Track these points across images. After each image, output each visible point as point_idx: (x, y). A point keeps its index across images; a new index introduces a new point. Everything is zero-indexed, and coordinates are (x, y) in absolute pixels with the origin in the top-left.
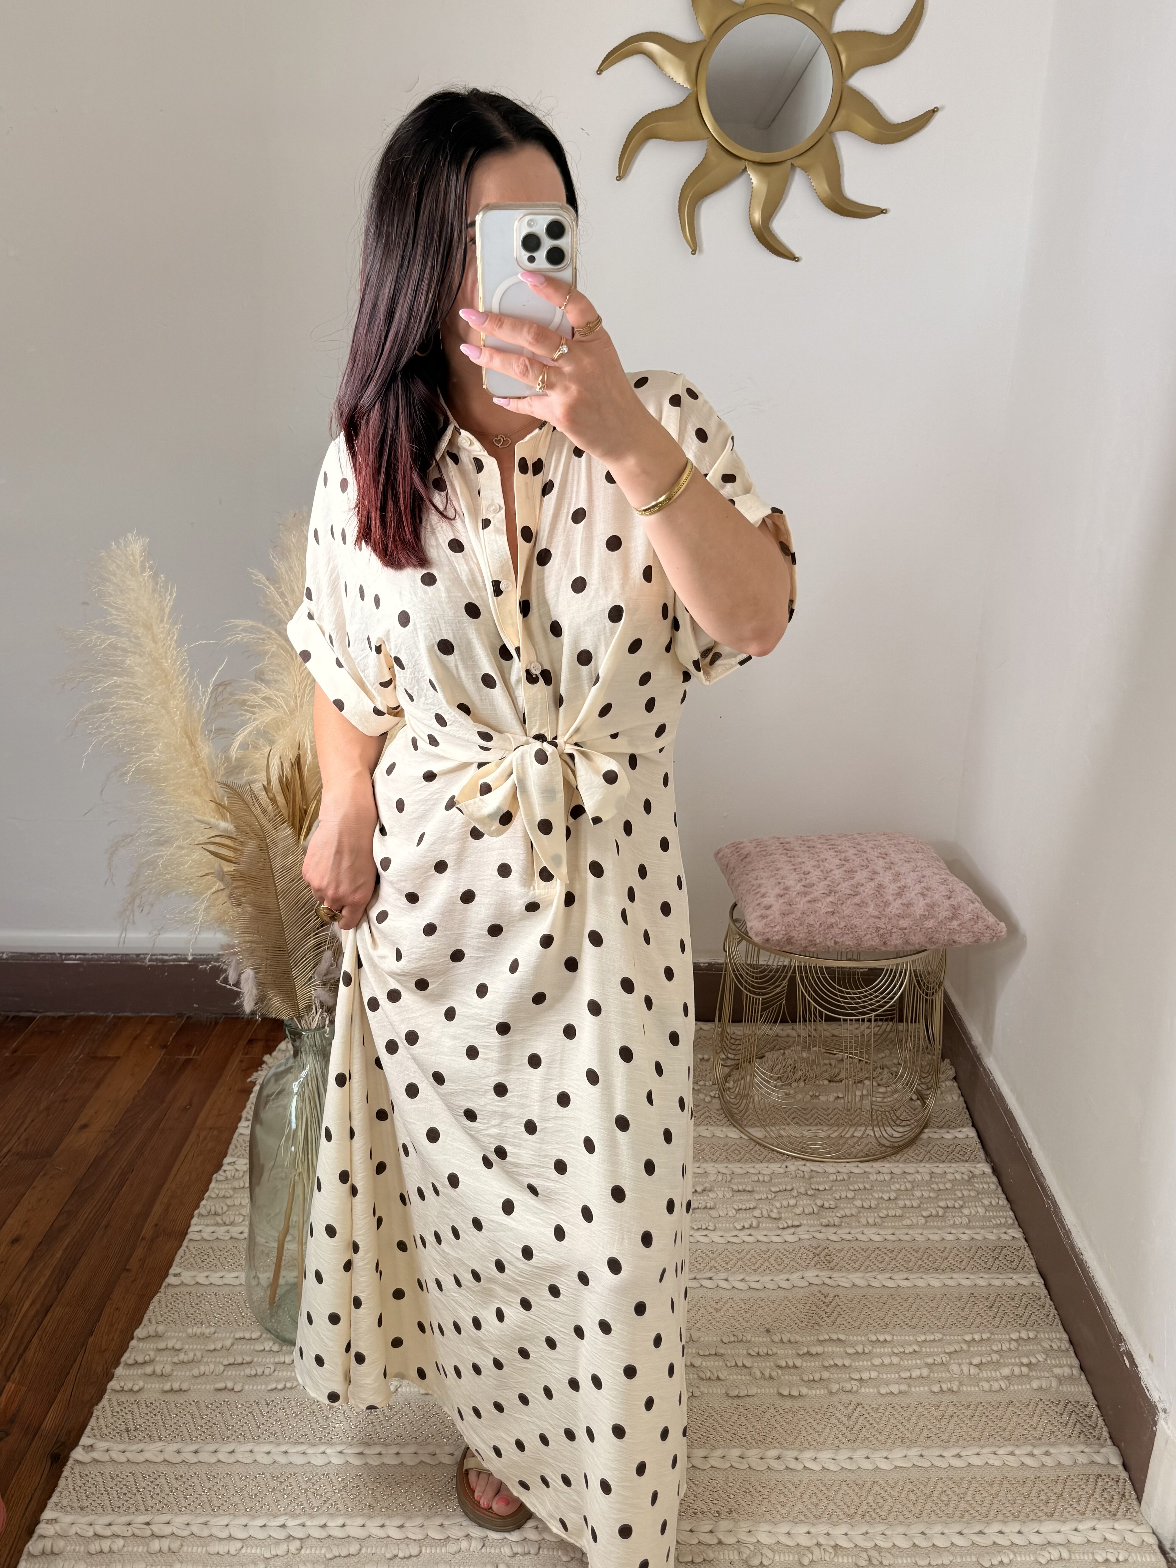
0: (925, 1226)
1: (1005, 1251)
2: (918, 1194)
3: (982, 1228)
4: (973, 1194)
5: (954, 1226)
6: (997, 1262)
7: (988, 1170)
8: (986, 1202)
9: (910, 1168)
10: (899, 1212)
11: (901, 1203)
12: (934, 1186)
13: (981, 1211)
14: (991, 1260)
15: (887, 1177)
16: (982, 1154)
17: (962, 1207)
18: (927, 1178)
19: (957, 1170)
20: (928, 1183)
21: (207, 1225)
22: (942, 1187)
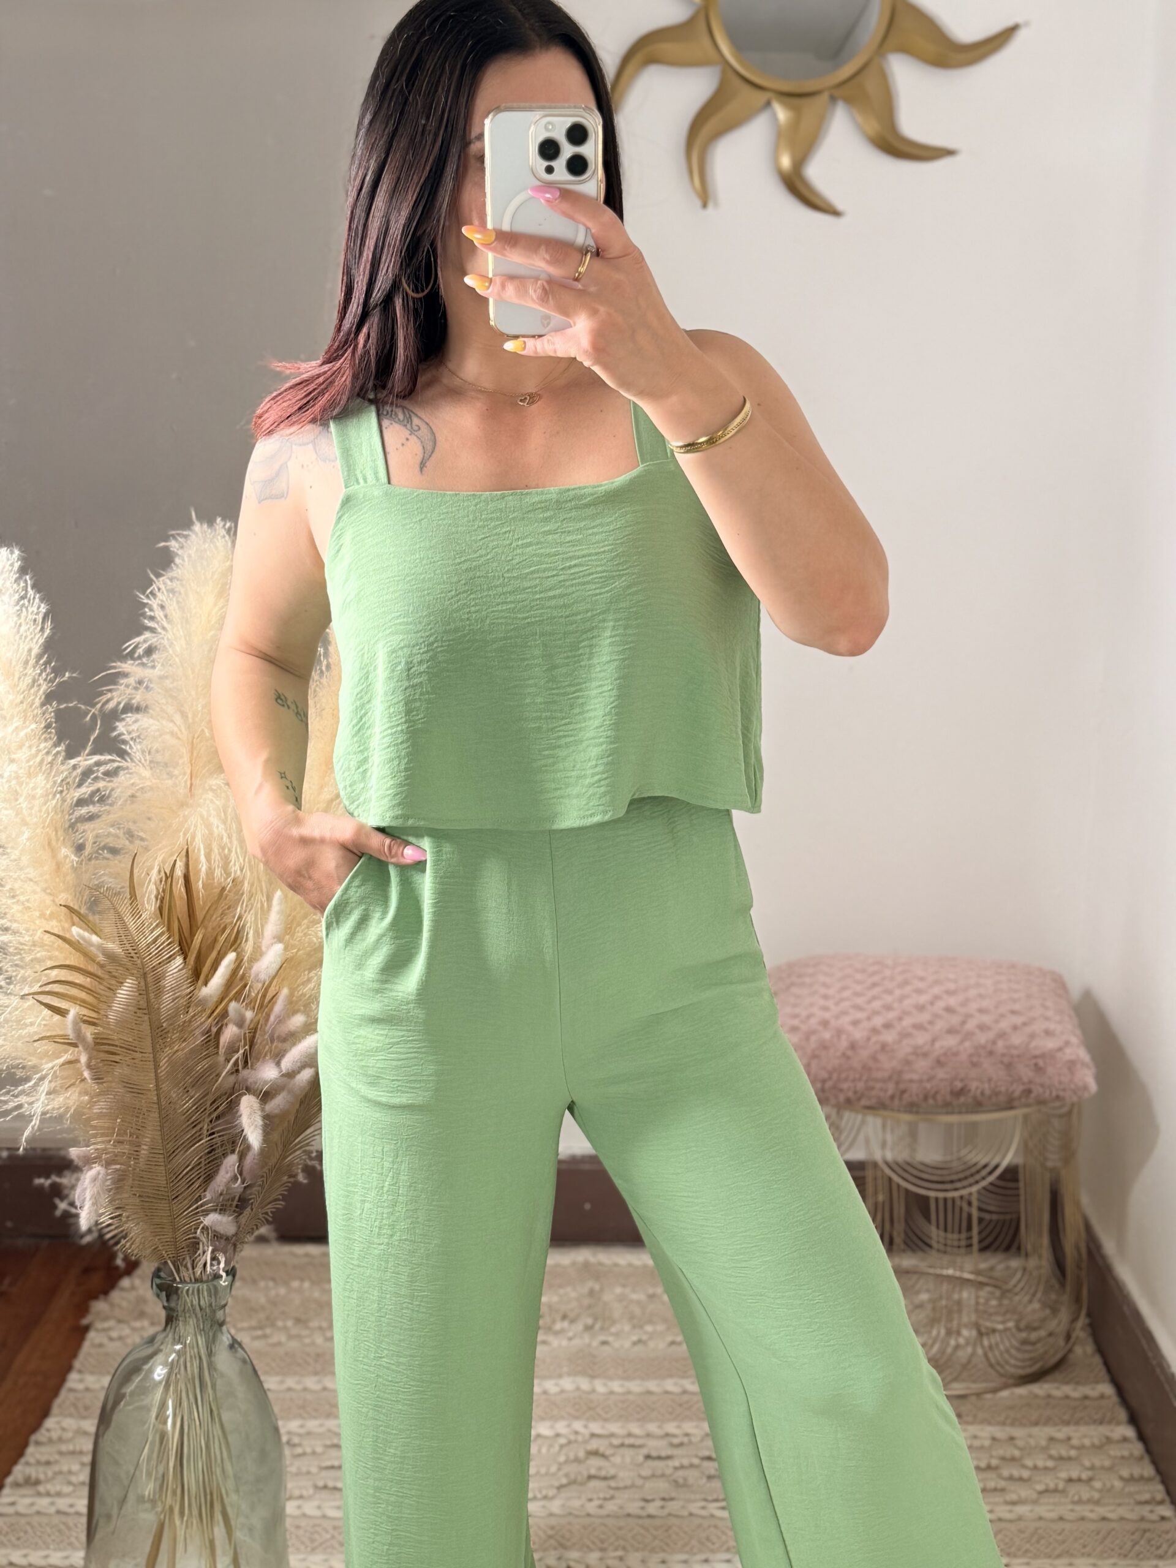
0: (1035, 1502)
1: (1148, 1535)
2: (1029, 1463)
3: (1120, 1505)
4: (1107, 1463)
5: (1080, 1502)
6: (1137, 1548)
7: (1130, 1432)
8: (1125, 1473)
9: (1018, 1432)
10: (1002, 1484)
11: (1005, 1473)
12: (1054, 1452)
13: (1118, 1484)
14: (1129, 1544)
15: (987, 1443)
16: (1122, 1415)
17: (1090, 1479)
18: (1043, 1443)
19: (1086, 1434)
20: (1045, 1449)
21: (24, 1496)
22: (1064, 1453)
